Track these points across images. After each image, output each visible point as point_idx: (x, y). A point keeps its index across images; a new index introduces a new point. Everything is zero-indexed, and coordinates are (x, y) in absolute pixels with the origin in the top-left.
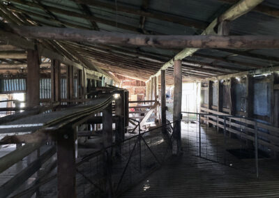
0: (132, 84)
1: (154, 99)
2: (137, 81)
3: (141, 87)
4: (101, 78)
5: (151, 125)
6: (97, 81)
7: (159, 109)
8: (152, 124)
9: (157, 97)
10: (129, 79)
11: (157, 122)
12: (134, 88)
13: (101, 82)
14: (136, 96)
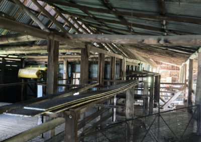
0: (168, 68)
1: (184, 83)
2: (173, 66)
3: (175, 71)
4: (139, 64)
5: (179, 104)
6: (136, 67)
7: (187, 91)
8: (181, 103)
9: (186, 81)
10: (165, 64)
11: (185, 101)
12: (169, 71)
13: (139, 67)
14: (171, 77)
